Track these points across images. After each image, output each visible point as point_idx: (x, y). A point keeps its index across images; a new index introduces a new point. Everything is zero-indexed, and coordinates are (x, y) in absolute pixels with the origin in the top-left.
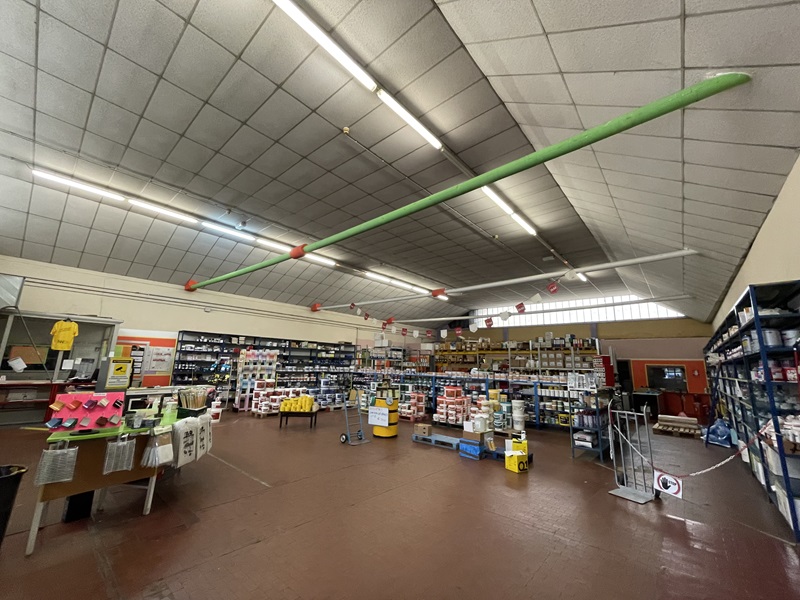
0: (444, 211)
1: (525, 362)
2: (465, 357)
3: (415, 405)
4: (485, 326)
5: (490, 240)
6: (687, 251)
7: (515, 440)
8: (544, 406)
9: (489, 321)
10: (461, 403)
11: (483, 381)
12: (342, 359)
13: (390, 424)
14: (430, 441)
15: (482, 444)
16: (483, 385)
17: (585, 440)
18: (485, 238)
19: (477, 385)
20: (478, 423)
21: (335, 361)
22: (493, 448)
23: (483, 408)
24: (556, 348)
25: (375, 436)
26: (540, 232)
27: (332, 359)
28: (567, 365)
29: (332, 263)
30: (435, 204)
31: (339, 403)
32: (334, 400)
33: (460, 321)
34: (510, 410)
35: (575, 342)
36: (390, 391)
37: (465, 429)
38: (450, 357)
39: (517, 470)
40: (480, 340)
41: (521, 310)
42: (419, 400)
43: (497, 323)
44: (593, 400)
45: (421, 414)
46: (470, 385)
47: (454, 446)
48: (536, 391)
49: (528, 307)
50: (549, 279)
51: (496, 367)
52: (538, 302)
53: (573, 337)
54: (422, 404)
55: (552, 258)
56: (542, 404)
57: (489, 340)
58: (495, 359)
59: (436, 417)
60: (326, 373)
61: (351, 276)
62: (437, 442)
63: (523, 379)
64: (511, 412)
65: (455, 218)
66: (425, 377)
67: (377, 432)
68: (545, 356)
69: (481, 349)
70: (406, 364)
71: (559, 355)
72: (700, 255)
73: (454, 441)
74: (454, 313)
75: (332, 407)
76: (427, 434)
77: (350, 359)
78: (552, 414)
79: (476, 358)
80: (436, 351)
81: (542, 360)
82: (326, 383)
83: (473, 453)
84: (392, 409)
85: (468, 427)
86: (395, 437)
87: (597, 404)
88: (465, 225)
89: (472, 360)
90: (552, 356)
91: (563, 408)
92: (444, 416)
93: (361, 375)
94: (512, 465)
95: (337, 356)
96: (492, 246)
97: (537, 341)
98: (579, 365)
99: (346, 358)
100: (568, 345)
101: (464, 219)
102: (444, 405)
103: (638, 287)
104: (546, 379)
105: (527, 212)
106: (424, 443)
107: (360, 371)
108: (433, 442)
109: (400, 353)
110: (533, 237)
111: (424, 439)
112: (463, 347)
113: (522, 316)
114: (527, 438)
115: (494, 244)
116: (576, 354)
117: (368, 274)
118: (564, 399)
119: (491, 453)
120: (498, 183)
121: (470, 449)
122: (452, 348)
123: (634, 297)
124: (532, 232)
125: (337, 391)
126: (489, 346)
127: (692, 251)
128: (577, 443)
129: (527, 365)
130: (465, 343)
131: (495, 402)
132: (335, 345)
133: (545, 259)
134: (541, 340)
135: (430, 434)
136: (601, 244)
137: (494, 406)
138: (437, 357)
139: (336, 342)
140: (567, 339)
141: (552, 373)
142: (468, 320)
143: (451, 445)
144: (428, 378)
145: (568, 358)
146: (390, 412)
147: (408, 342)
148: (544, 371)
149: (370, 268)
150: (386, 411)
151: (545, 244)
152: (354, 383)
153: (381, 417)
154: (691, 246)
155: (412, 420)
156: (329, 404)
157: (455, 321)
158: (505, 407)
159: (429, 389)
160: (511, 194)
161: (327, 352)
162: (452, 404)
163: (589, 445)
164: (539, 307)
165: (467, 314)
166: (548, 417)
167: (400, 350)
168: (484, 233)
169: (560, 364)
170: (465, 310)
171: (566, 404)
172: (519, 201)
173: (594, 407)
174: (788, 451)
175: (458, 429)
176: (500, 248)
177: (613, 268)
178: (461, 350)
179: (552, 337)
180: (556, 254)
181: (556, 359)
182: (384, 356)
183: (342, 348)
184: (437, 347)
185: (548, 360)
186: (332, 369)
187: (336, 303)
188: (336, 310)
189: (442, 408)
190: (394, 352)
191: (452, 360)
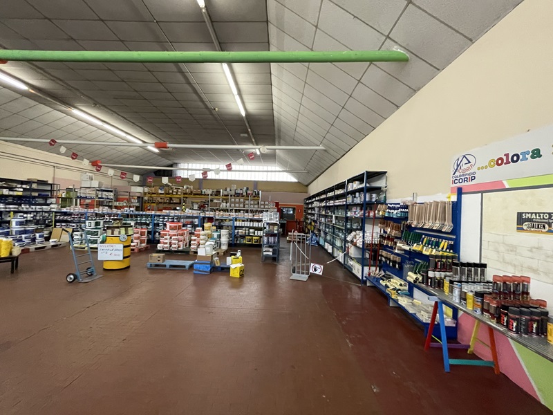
0: (181, 72)
1: (220, 204)
2: (171, 199)
3: (138, 238)
5: (210, 111)
6: (321, 147)
7: (233, 257)
8: (238, 232)
9: (205, 173)
10: (183, 234)
11: (197, 217)
12: (35, 197)
13: (124, 258)
14: (165, 266)
15: (212, 262)
16: (196, 220)
17: (269, 251)
18: (207, 107)
19: (190, 220)
20: (208, 249)
21: (19, 200)
22: (218, 265)
23: (201, 237)
24: (237, 195)
25: (105, 269)
26: (248, 115)
27: (19, 197)
28: (246, 206)
29: (24, 87)
30: (176, 62)
31: (41, 242)
32: (34, 240)
33: (164, 170)
34: (219, 236)
35: (249, 192)
37: (199, 254)
38: (159, 199)
39: (238, 276)
40: (185, 187)
41: (229, 168)
42: (142, 234)
45: (144, 245)
46: (185, 220)
47: (187, 267)
48: (234, 224)
50: (238, 150)
51: (196, 207)
53: (247, 189)
54: (145, 237)
55: (246, 135)
56: (236, 231)
57: (192, 187)
58: (193, 201)
59: (159, 247)
60: (15, 212)
61: (49, 109)
62: (171, 266)
63: (226, 215)
64: (220, 238)
65: (189, 83)
66: (145, 215)
67: (107, 266)
68: (233, 200)
69: (186, 194)
70: (117, 204)
71: (242, 200)
72: (325, 151)
73: (187, 263)
74: (161, 163)
75: (32, 247)
76: (161, 261)
77: (46, 198)
78: (243, 237)
79: (180, 200)
80: (145, 194)
81: (231, 203)
82: (21, 224)
83: (206, 270)
84: (126, 244)
85: (201, 252)
86: (128, 267)
87: (278, 230)
88: (195, 92)
89: (178, 201)
90: (237, 200)
91: (249, 233)
92: (168, 245)
93: (65, 214)
94: (235, 273)
95: (28, 193)
96: (210, 116)
97: (226, 190)
98: (252, 206)
99: (40, 197)
100: (245, 194)
101: (197, 87)
102: (168, 237)
103: (283, 163)
104: (233, 215)
105: (245, 97)
106: (157, 268)
107: (64, 210)
108: (168, 267)
109: (112, 194)
111: (157, 266)
112: (171, 191)
115: (212, 114)
116: (251, 200)
117: (75, 112)
118: (250, 228)
119: (217, 267)
120: (235, 65)
121: (202, 267)
122: (160, 192)
123: (278, 168)
124: (243, 114)
125: (37, 231)
126: (192, 192)
127: (323, 148)
128: (265, 253)
129: (221, 206)
130: (172, 188)
131: (209, 232)
132: (22, 182)
133: (242, 135)
134: (228, 189)
135: (164, 261)
136: (276, 133)
137: (208, 235)
138: (146, 198)
139: (24, 179)
140: (244, 190)
141: (236, 211)
142: (171, 171)
143: (184, 266)
144: (147, 216)
145: (247, 202)
146: (125, 247)
147: (114, 184)
148: (231, 210)
149: (77, 105)
150: (121, 246)
151: (247, 125)
152: (57, 221)
153: (117, 252)
154: (324, 145)
155: (136, 251)
156: (28, 244)
157: (160, 170)
158: (215, 235)
159: (148, 225)
160: (240, 79)
161: (11, 189)
162: (175, 235)
163: (271, 254)
165: (171, 166)
166: (239, 239)
167: (111, 191)
168: (208, 104)
169: (242, 205)
170: (169, 162)
171: (251, 230)
172: (243, 87)
174: (365, 247)
175: (185, 253)
176: (216, 119)
177: (275, 149)
178: (169, 194)
179: (235, 188)
180: (250, 133)
181: (239, 203)
182: (94, 196)
183: (34, 186)
184: (146, 190)
185: (235, 203)
186: (24, 207)
187: (22, 135)
188: (22, 143)
189: (166, 239)
190: (104, 193)
191: (160, 201)
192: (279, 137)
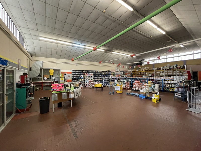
0: (134, 31)
2: (141, 73)
4: (147, 64)
5: (149, 38)
7: (155, 94)
8: (165, 86)
9: (148, 62)
10: (140, 85)
11: (146, 79)
12: (108, 75)
13: (120, 90)
14: (131, 94)
15: (145, 95)
16: (146, 80)
18: (147, 37)
19: (144, 80)
20: (145, 90)
21: (106, 75)
22: (149, 96)
23: (146, 86)
24: (171, 69)
25: (117, 93)
26: (167, 33)
27: (105, 75)
28: (174, 74)
29: (104, 51)
32: (107, 84)
33: (139, 63)
34: (154, 87)
35: (177, 67)
36: (120, 82)
37: (141, 92)
38: (137, 73)
39: (156, 102)
40: (145, 68)
41: (159, 58)
42: (128, 84)
43: (151, 63)
44: (183, 84)
45: (129, 88)
46: (142, 80)
47: (138, 96)
48: (163, 81)
49: (161, 57)
50: (169, 48)
51: (150, 75)
52: (165, 56)
53: (177, 65)
54: (129, 85)
55: (171, 41)
56: (165, 85)
57: (148, 68)
58: (150, 73)
59: (133, 88)
60: (104, 78)
61: (109, 54)
62: (133, 94)
63: (159, 78)
64: (155, 87)
65: (137, 33)
66: (129, 78)
68: (166, 71)
69: (146, 70)
70: (124, 75)
73: (138, 94)
75: (106, 86)
76: (130, 93)
77: (110, 75)
78: (168, 88)
80: (132, 72)
81: (165, 73)
82: (104, 81)
83: (143, 97)
84: (121, 86)
85: (141, 91)
86: (122, 93)
87: (184, 85)
88: (141, 34)
89: (143, 73)
91: (172, 86)
92: (135, 88)
93: (113, 78)
95: (107, 74)
96: (150, 40)
97: (164, 67)
98: (178, 74)
99: (109, 74)
100: (175, 68)
102: (135, 85)
104: (166, 78)
105: (163, 27)
106: (130, 95)
107: (112, 77)
108: (132, 95)
110: (164, 35)
111: (130, 94)
112: (140, 70)
113: (159, 60)
114: (159, 94)
116: (177, 71)
118: (172, 84)
119: (148, 98)
120: (152, 18)
121: (142, 96)
122: (137, 71)
124: (164, 33)
125: (107, 82)
126: (148, 70)
128: (176, 96)
129: (160, 74)
130: (141, 69)
131: (150, 85)
132: (106, 71)
133: (168, 42)
134: (165, 67)
135: (131, 93)
137: (149, 86)
138: (133, 73)
140: (174, 66)
141: (169, 76)
142: (142, 63)
143: (137, 95)
144: (130, 79)
145: (174, 72)
147: (124, 70)
148: (166, 76)
149: (113, 51)
150: (119, 87)
151: (168, 36)
152: (111, 80)
155: (126, 89)
156: (106, 85)
157: (138, 63)
158: (153, 86)
159: (131, 81)
160: (157, 21)
161: (104, 73)
162: (137, 85)
163: (180, 96)
164: (165, 57)
165: (142, 61)
166: (166, 89)
167: (122, 72)
169: (172, 73)
170: (141, 60)
171: (173, 85)
172: (160, 24)
173: (183, 86)
175: (139, 91)
176: (153, 40)
177: (194, 41)
178: (140, 71)
179: (169, 66)
180: (172, 39)
181: (170, 72)
182: (118, 73)
183: (108, 72)
184: (133, 70)
185: (167, 73)
186: (106, 77)
187: (105, 61)
188: (105, 63)
189: (134, 86)
190: (121, 72)
191: (137, 74)
192: (194, 35)
